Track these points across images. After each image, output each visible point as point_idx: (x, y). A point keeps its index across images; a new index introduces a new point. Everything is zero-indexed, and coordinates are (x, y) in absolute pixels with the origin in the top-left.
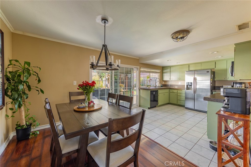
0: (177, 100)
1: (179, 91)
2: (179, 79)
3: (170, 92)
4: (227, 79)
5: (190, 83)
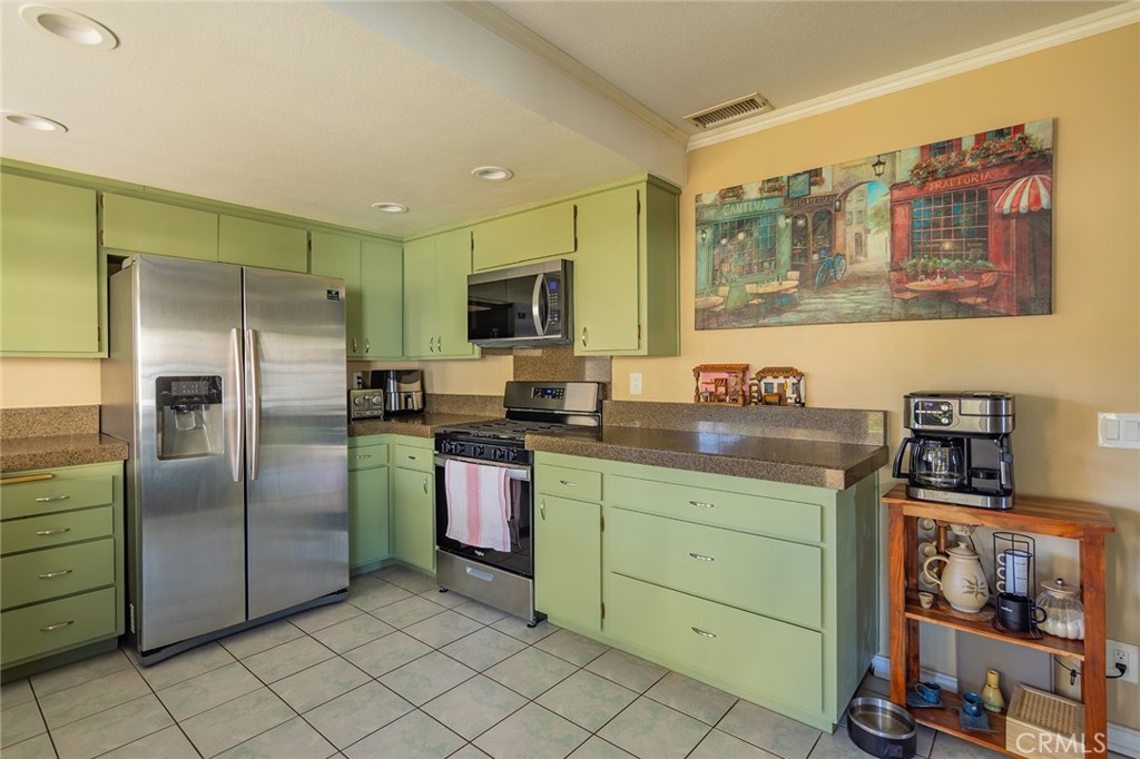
4: (365, 354)
5: (204, 378)
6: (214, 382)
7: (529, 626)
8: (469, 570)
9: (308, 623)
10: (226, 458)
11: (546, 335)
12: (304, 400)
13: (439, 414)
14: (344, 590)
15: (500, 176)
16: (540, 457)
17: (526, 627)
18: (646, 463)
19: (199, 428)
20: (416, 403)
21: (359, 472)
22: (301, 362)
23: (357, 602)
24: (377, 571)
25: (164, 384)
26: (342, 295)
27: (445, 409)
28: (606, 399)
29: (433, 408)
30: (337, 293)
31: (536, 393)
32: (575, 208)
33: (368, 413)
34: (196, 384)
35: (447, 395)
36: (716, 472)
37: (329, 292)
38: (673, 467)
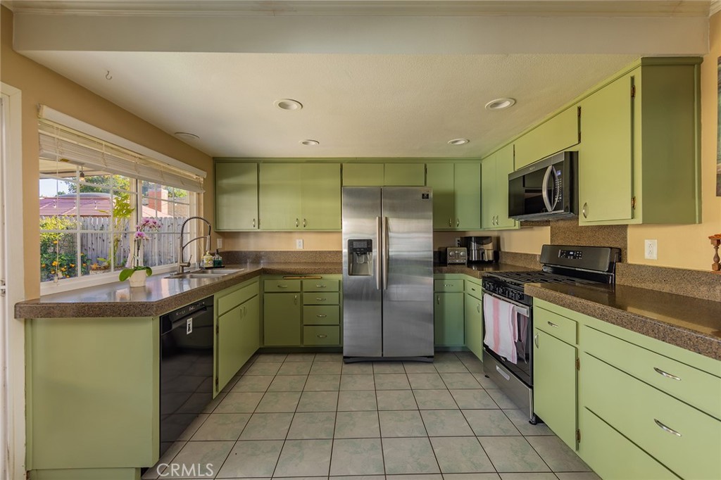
0: (303, 325)
1: (309, 284)
2: (301, 227)
3: (263, 294)
4: (456, 227)
5: (364, 240)
6: (369, 242)
7: (530, 422)
8: (498, 368)
9: (410, 368)
10: (374, 278)
11: (554, 210)
12: (409, 251)
13: (506, 265)
14: (431, 357)
15: (507, 104)
16: (537, 302)
17: (528, 422)
18: (607, 321)
19: (366, 263)
20: (489, 255)
21: (446, 294)
22: (408, 232)
23: (437, 365)
24: (459, 352)
25: (351, 242)
26: (431, 195)
27: (509, 262)
28: (620, 261)
29: (503, 260)
30: (428, 195)
31: (562, 254)
32: (579, 109)
33: (457, 261)
34: (362, 243)
35: (512, 253)
36: (677, 345)
37: (423, 195)
38: (632, 329)
